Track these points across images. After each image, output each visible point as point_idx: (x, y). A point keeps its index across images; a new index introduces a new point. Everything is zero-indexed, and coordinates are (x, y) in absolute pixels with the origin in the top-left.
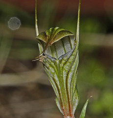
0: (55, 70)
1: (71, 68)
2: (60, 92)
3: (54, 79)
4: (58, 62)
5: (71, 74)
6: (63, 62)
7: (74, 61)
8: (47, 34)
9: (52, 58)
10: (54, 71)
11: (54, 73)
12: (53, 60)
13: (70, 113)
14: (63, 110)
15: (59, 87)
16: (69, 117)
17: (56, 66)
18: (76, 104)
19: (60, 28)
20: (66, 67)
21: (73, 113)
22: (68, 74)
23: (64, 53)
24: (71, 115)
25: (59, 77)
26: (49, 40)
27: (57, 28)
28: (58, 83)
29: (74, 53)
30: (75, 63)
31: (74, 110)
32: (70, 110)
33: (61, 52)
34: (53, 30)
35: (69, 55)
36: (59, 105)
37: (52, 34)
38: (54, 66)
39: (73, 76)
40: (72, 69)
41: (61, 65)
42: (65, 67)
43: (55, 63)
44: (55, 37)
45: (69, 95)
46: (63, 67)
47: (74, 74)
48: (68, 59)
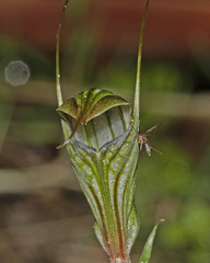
0: (92, 170)
1: (123, 166)
2: (104, 213)
3: (91, 188)
4: (98, 154)
5: (123, 178)
6: (110, 155)
7: (129, 154)
8: (79, 102)
9: (89, 147)
10: (91, 173)
11: (91, 177)
12: (89, 151)
13: (122, 251)
14: (108, 246)
15: (102, 203)
16: (119, 259)
17: (96, 163)
18: (134, 235)
19: (104, 91)
20: (115, 165)
21: (128, 251)
22: (117, 179)
23: (111, 139)
24: (123, 256)
25: (100, 184)
26: (82, 114)
27: (97, 91)
28: (99, 195)
29: (130, 139)
30: (131, 158)
31: (130, 246)
32: (121, 247)
33: (104, 136)
34: (89, 95)
35: (120, 143)
36: (100, 237)
37: (87, 103)
38: (92, 163)
39: (127, 182)
40: (127, 170)
41: (106, 161)
42: (112, 165)
43: (93, 157)
44: (94, 109)
45: (121, 217)
46: (108, 166)
47: (129, 177)
48: (119, 150)
